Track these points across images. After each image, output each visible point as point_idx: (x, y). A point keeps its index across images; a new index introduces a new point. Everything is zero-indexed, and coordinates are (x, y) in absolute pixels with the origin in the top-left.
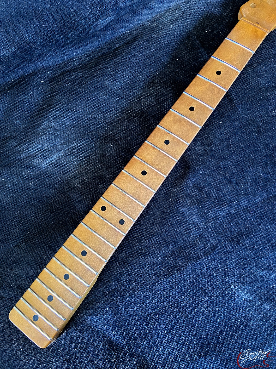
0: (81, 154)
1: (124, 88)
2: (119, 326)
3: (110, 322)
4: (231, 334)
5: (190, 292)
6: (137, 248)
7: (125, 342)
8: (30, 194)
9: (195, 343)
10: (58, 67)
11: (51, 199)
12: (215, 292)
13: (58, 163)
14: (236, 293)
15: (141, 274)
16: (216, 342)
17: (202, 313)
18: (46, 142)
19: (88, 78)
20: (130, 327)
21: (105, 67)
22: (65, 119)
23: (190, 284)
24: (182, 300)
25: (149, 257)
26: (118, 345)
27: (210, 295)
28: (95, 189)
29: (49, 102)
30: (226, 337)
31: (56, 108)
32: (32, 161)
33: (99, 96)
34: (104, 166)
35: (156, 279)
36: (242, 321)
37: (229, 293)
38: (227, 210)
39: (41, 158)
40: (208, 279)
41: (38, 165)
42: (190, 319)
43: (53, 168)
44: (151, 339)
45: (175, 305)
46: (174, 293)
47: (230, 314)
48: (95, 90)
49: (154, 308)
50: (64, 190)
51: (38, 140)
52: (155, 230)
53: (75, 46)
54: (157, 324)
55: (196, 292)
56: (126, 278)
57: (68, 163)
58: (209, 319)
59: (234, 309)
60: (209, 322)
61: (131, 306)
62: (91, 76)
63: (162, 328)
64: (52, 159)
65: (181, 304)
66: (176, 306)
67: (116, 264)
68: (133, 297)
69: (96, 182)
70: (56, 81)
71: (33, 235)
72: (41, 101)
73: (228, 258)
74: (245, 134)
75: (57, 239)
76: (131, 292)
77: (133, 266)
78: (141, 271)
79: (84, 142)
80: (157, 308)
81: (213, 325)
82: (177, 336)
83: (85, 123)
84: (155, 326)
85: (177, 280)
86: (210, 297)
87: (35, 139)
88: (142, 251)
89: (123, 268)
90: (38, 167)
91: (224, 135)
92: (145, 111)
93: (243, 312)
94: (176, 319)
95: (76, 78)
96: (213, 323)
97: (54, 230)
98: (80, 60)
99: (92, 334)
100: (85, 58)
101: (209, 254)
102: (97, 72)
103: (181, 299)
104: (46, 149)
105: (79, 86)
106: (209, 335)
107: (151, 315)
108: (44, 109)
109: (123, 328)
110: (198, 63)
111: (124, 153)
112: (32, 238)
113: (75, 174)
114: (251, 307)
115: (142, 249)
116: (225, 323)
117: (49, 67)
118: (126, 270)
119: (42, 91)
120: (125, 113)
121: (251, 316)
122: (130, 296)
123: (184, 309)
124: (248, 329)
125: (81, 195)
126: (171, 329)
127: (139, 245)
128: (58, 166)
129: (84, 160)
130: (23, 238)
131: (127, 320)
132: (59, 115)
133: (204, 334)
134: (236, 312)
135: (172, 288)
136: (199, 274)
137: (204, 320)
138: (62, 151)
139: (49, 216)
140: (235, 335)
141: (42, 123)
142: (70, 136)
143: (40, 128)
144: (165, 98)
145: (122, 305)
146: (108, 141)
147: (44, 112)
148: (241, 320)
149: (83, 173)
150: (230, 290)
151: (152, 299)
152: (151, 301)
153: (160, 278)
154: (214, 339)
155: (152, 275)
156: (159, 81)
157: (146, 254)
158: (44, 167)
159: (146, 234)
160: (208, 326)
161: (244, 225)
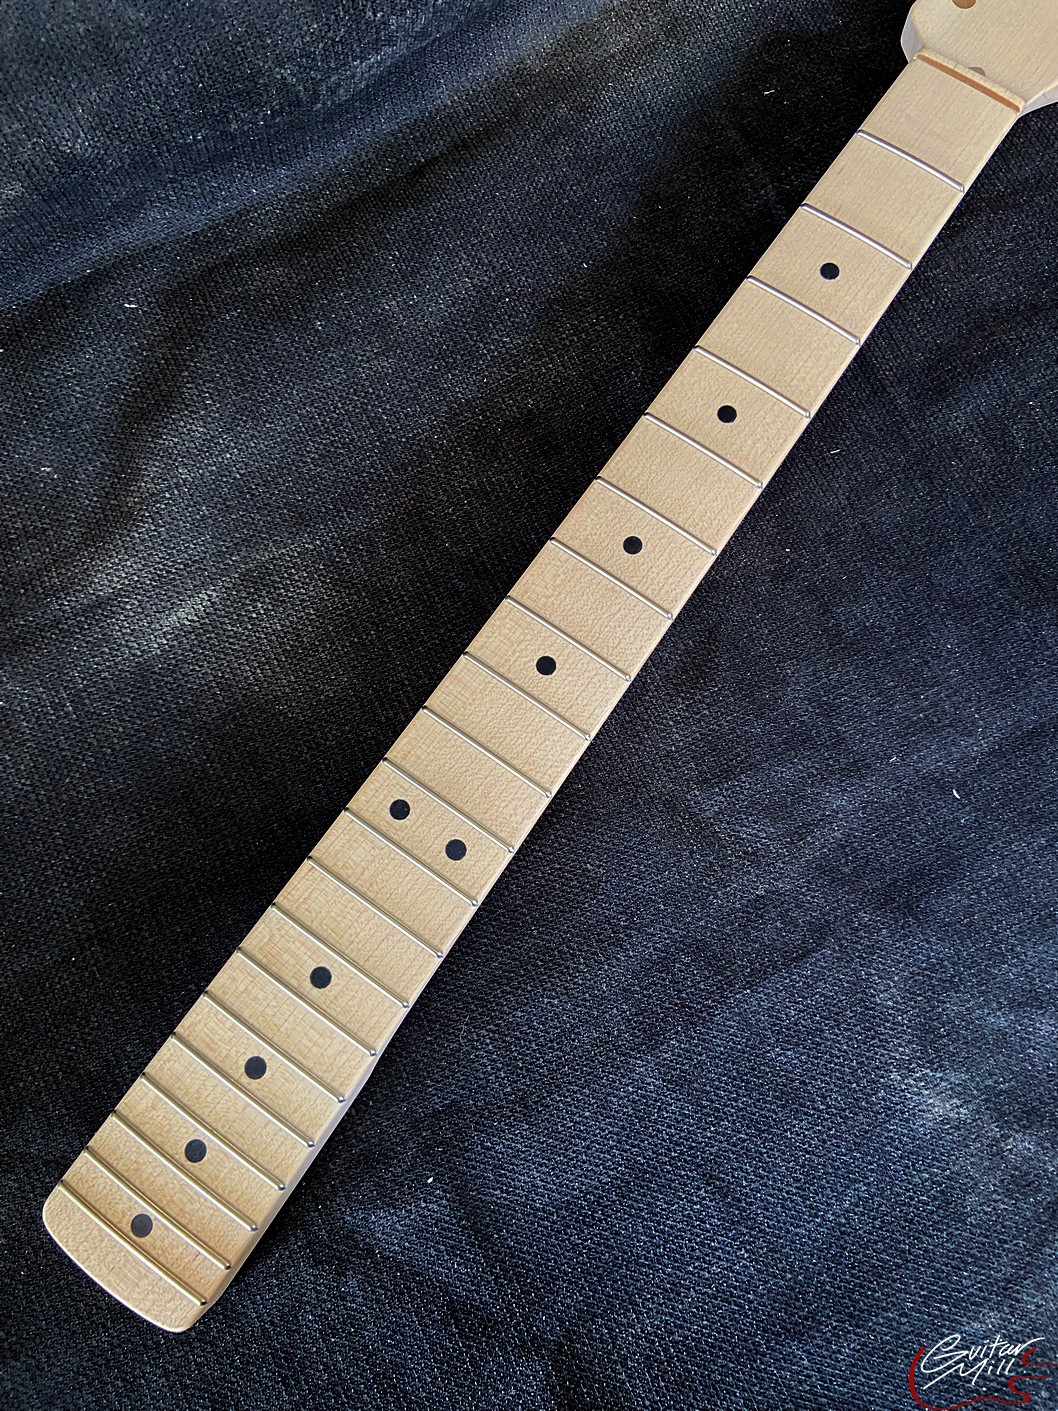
0: (299, 588)
1: (456, 326)
2: (476, 1239)
3: (442, 1229)
4: (896, 1249)
5: (736, 1101)
6: (533, 945)
7: (503, 1299)
8: (105, 754)
9: (764, 1289)
10: (191, 246)
11: (190, 768)
12: (830, 1096)
13: (211, 629)
14: (909, 1096)
15: (552, 1042)
16: (841, 1281)
17: (784, 1176)
18: (159, 545)
19: (312, 287)
20: (520, 1244)
21: (376, 243)
22: (228, 456)
23: (738, 1072)
24: (711, 1132)
25: (576, 977)
26: (477, 1310)
27: (814, 1109)
28: (358, 727)
29: (163, 387)
30: (878, 1260)
31: (190, 412)
32: (108, 624)
33: (360, 358)
34: (389, 632)
35: (608, 1058)
36: (935, 1198)
37: (883, 1099)
38: (866, 788)
39: (140, 610)
40: (804, 1048)
41: (133, 639)
42: (739, 1201)
43: (191, 650)
44: (598, 1281)
45: (682, 1153)
46: (677, 1107)
47: (890, 1178)
48: (343, 336)
49: (604, 1168)
50: (239, 731)
51: (128, 539)
52: (596, 873)
53: (256, 162)
54: (620, 1228)
55: (758, 1101)
56: (494, 1061)
57: (246, 628)
58: (813, 1198)
59: (901, 1158)
60: (813, 1209)
61: (517, 1165)
62: (325, 277)
63: (638, 1241)
64: (184, 615)
65: (706, 1145)
66: (689, 1156)
67: (455, 1007)
68: (525, 1130)
69: (362, 699)
70: (187, 305)
71: (129, 912)
72: (131, 386)
73: (875, 969)
74: (928, 494)
75: (223, 924)
76: (516, 1112)
77: (520, 1014)
78: (548, 1033)
79: (308, 544)
80: (617, 1169)
81: (831, 1222)
82: (695, 1268)
83: (307, 467)
84: (611, 1233)
85: (687, 1059)
86: (811, 1116)
87: (117, 536)
88: (550, 956)
89: (483, 1022)
90: (130, 648)
91: (848, 498)
92: (540, 413)
93: (938, 1168)
94: (688, 1202)
95: (266, 289)
96: (826, 1212)
97: (208, 892)
98: (278, 218)
99: (377, 1276)
100: (297, 206)
101: (803, 956)
102: (348, 263)
103: (705, 1130)
104: (158, 576)
105: (279, 318)
106: (812, 1256)
107: (595, 1197)
108: (143, 416)
109: (491, 1248)
110: (739, 216)
111: (466, 583)
112: (124, 924)
113: (278, 669)
114: (967, 1146)
115: (552, 949)
116: (872, 1211)
117: (155, 248)
118: (494, 1032)
119: (131, 347)
120: (464, 421)
121: (966, 1180)
122: (513, 1126)
123: (716, 1163)
124: (957, 1229)
125: (306, 754)
126: (672, 1241)
127: (539, 933)
128: (211, 642)
129: (311, 615)
130: (91, 926)
131: (506, 1216)
132: (204, 440)
133: (794, 1255)
134: (909, 1168)
135: (668, 1090)
136: (769, 1033)
137: (792, 1202)
138: (223, 582)
139: (185, 836)
140: (910, 1254)
141: (141, 469)
142: (253, 519)
143: (133, 491)
144: (616, 362)
145: (484, 1164)
146: (401, 536)
147: (144, 427)
148: (928, 1197)
149: (309, 662)
150: (886, 1087)
151: (596, 1136)
152: (592, 1142)
153: (624, 1055)
154: (831, 1270)
155: (592, 1046)
156: (592, 293)
157: (567, 968)
158: (156, 646)
159: (563, 891)
160: (809, 1223)
161: (932, 844)
